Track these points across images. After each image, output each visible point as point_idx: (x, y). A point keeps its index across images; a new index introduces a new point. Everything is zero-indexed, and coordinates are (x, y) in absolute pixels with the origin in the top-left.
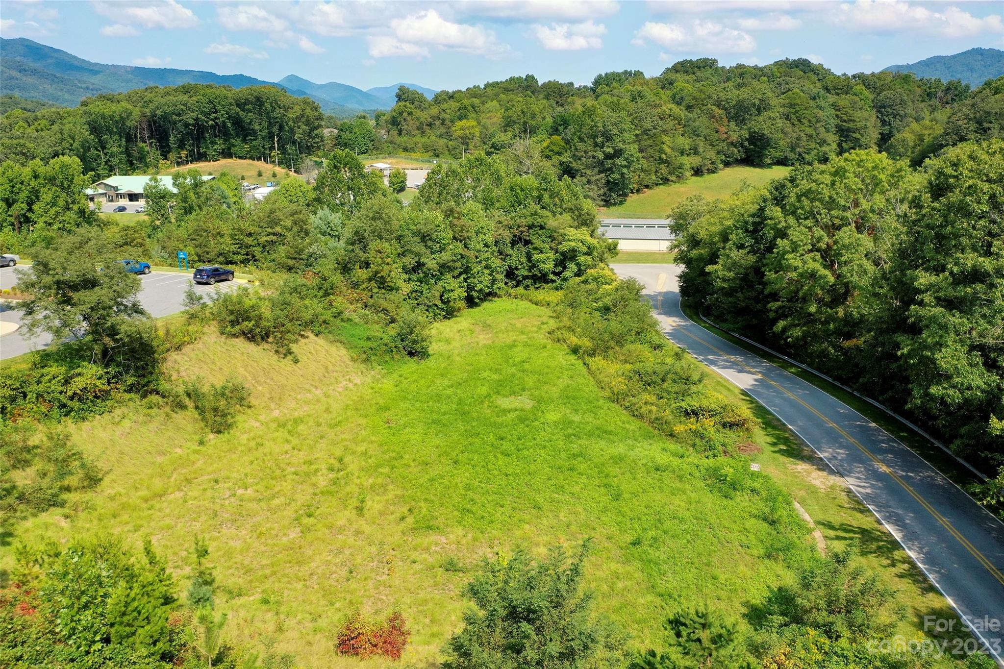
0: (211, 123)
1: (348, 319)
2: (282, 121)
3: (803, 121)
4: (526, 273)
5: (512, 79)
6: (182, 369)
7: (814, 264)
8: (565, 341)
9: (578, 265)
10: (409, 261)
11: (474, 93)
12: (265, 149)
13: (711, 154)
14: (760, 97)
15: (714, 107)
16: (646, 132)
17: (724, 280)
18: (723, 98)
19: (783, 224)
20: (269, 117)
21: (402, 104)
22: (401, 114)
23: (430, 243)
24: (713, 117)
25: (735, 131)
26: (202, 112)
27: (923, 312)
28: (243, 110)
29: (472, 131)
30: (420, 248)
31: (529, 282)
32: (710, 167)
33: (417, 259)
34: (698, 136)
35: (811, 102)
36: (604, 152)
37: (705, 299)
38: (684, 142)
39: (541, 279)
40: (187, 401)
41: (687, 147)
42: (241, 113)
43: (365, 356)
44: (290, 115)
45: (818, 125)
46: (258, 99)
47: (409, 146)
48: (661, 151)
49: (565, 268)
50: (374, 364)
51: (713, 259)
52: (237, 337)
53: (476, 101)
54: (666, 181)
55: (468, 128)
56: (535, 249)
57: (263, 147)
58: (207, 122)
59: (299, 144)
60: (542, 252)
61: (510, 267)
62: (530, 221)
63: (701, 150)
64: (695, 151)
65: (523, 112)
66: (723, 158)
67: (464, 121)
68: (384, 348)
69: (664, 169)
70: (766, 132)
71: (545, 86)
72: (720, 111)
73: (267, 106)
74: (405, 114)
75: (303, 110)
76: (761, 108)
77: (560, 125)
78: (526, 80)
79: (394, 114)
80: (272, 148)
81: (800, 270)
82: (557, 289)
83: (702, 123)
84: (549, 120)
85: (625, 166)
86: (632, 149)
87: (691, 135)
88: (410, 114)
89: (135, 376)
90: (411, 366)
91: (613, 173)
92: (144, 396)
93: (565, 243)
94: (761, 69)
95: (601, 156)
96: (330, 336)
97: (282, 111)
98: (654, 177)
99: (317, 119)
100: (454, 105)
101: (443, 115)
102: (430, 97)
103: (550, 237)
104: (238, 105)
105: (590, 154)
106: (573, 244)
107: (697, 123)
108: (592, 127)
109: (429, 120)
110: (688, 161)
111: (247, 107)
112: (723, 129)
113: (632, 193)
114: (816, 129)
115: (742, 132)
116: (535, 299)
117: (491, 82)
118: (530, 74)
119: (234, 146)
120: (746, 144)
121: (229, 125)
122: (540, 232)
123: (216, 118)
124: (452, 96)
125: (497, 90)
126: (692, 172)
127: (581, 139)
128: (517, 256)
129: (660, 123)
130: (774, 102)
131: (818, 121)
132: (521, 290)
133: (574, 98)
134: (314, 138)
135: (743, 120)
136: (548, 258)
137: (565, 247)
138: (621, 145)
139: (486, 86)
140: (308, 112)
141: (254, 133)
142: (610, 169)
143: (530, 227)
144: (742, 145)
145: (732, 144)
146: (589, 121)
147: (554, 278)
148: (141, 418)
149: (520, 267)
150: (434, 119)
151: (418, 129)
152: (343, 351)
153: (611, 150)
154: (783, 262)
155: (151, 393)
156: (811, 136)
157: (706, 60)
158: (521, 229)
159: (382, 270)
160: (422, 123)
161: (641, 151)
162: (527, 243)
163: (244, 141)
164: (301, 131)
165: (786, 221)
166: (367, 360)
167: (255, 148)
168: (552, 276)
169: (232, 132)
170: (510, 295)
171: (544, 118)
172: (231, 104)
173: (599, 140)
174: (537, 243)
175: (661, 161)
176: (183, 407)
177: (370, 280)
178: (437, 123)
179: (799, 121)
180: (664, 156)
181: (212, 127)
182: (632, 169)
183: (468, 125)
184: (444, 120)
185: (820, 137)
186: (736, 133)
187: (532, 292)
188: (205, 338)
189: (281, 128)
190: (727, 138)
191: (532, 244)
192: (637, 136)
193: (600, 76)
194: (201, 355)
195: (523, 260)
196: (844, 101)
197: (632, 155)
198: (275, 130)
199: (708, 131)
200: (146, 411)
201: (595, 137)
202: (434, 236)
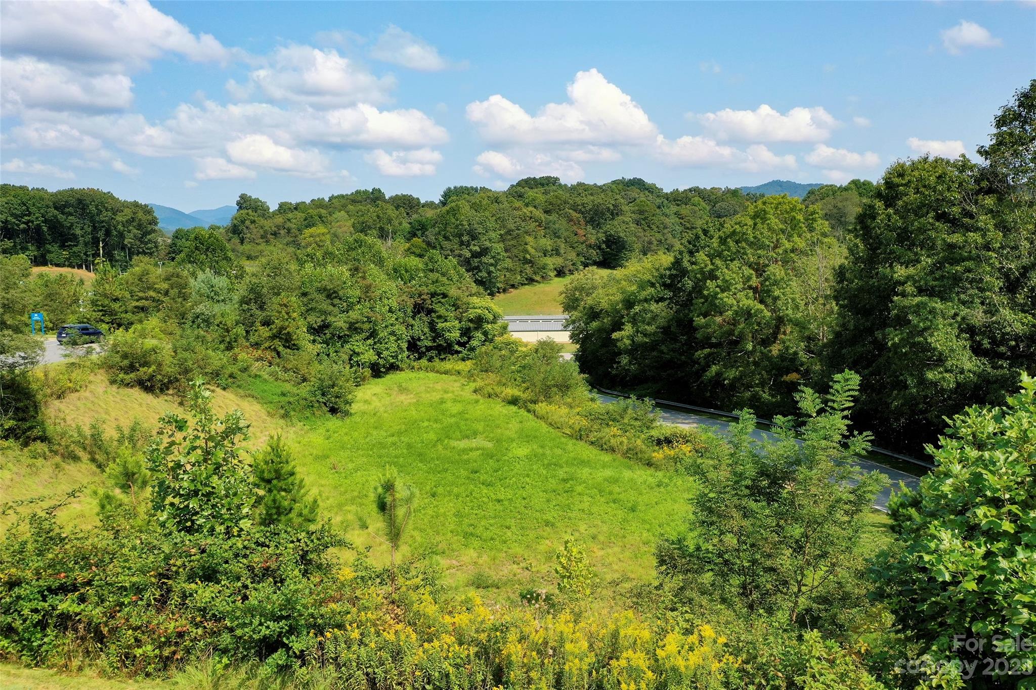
0: (22, 226)
1: (256, 376)
2: (109, 225)
3: (653, 227)
4: (430, 344)
5: (358, 192)
6: (68, 418)
7: (748, 302)
8: (497, 396)
9: (485, 334)
10: (315, 320)
11: (318, 204)
12: (87, 256)
13: (572, 255)
14: (613, 202)
15: (571, 211)
16: (509, 232)
17: (645, 335)
18: (579, 203)
19: (710, 267)
20: (92, 221)
21: (244, 212)
22: (243, 222)
23: (336, 301)
24: (571, 220)
25: (592, 234)
26: (12, 215)
27: (906, 302)
28: (63, 213)
29: (323, 238)
30: (325, 305)
31: (433, 353)
32: (571, 268)
33: (323, 317)
34: (559, 237)
35: (658, 210)
36: (470, 251)
37: (612, 367)
38: (547, 243)
39: (445, 349)
40: (81, 453)
41: (549, 248)
42: (60, 217)
43: (282, 412)
44: (119, 218)
45: (666, 231)
46: (80, 201)
47: (253, 254)
48: (526, 251)
49: (470, 338)
50: (295, 420)
51: (617, 326)
52: (132, 387)
53: (323, 212)
54: (531, 281)
55: (319, 235)
56: (439, 317)
57: (85, 254)
58: (18, 225)
59: (129, 249)
60: (446, 321)
61: (412, 338)
62: (432, 288)
63: (562, 251)
64: (557, 252)
65: (378, 217)
66: (583, 259)
67: (314, 228)
68: (303, 402)
69: (528, 269)
70: (622, 235)
71: (391, 198)
72: (578, 215)
73: (92, 208)
74: (248, 223)
75: (134, 213)
76: (615, 212)
77: (418, 230)
78: (372, 193)
79: (235, 222)
80: (96, 255)
81: (735, 308)
82: (463, 360)
83: (561, 225)
84: (406, 226)
85: (492, 265)
86: (498, 247)
87: (553, 237)
88: (253, 222)
89: (14, 419)
90: (333, 423)
91: (481, 271)
92: (26, 444)
93: (471, 311)
94: (600, 187)
95: (468, 255)
96: (240, 391)
97: (110, 214)
98: (519, 278)
99: (150, 224)
100: (300, 215)
101: (288, 225)
102: (273, 207)
103: (453, 305)
104: (56, 208)
105: (457, 252)
106: (479, 311)
107: (557, 226)
108: (457, 226)
109: (273, 229)
110: (551, 262)
111: (67, 210)
112: (581, 232)
113: (499, 292)
114: (664, 234)
115: (600, 235)
116: (443, 370)
117: (336, 194)
118: (377, 187)
119: (49, 252)
120: (604, 246)
121: (45, 229)
122: (443, 300)
123: (29, 221)
124: (297, 207)
125: (343, 201)
126: (555, 273)
127: (446, 238)
128: (420, 327)
129: (523, 224)
130: (625, 208)
131: (665, 228)
132: (424, 362)
133: (425, 208)
134: (146, 243)
135: (598, 224)
136: (454, 327)
137: (472, 314)
138: (488, 244)
139: (331, 199)
140: (140, 215)
141: (75, 238)
142: (477, 268)
143: (433, 295)
144: (599, 248)
145: (590, 246)
146: (453, 220)
147: (459, 349)
148: (24, 470)
149: (422, 337)
150: (278, 227)
151: (262, 237)
152: (257, 407)
153: (477, 249)
154: (717, 301)
155: (35, 440)
156: (660, 241)
157: (548, 178)
158: (423, 297)
159: (288, 326)
160: (266, 232)
161: (506, 251)
162: (430, 312)
163: (63, 246)
164: (132, 235)
165: (713, 264)
166: (285, 416)
167: (76, 255)
168: (457, 347)
169: (49, 237)
170: (413, 368)
171: (400, 224)
172: (47, 207)
173: (465, 238)
174: (442, 311)
175: (526, 261)
176: (76, 458)
177: (273, 337)
178: (282, 232)
179: (648, 226)
180: (528, 256)
181: (24, 231)
182: (499, 267)
183: (318, 231)
184: (289, 231)
185: (668, 242)
186: (594, 236)
187: (437, 363)
188: (92, 387)
189: (108, 233)
190: (585, 242)
191: (435, 312)
192: (501, 235)
193: (449, 189)
194: (89, 405)
195: (426, 330)
196: (685, 210)
197: (498, 253)
198: (101, 234)
199: (567, 233)
200: (30, 461)
201: (460, 235)
202: (341, 293)
